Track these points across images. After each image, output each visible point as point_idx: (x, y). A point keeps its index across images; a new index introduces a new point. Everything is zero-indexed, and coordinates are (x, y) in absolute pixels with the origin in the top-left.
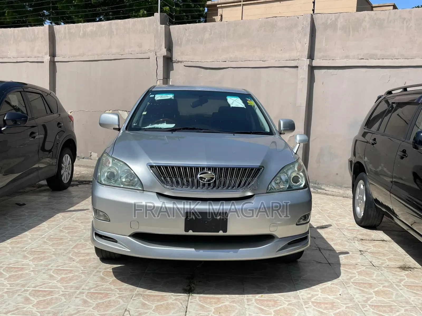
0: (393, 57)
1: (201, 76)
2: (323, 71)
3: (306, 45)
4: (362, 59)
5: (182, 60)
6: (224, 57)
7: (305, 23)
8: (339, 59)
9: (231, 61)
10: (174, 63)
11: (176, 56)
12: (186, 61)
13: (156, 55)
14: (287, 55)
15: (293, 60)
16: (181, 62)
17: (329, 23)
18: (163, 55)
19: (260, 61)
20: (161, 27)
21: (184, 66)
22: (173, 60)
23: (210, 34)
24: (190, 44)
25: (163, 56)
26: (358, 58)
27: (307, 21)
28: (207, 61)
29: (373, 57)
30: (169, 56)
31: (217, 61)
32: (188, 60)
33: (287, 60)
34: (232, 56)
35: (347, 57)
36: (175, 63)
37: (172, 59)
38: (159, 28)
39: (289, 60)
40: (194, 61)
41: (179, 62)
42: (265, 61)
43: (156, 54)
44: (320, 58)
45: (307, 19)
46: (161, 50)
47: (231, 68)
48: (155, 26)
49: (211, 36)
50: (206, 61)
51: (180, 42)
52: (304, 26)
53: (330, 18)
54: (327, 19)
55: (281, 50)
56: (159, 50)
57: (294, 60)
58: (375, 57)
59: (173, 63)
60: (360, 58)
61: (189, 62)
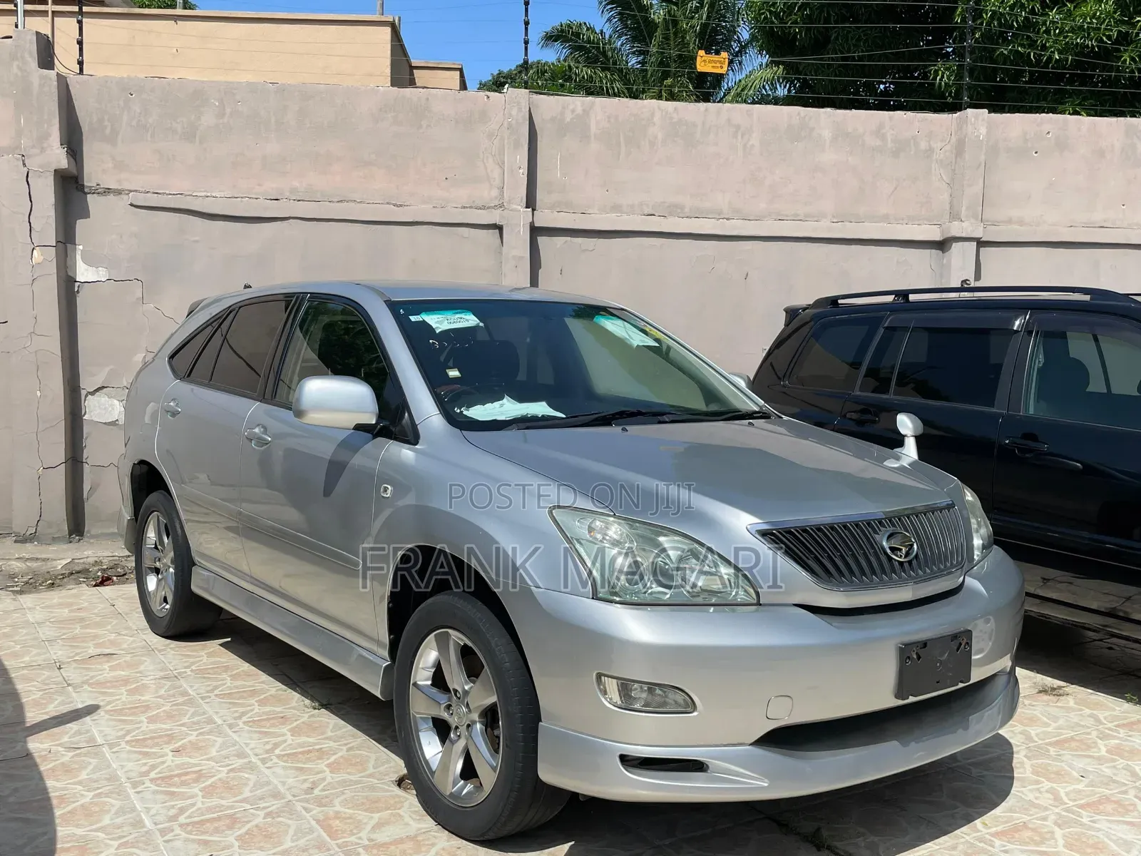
0: (719, 215)
1: (197, 238)
2: (560, 241)
3: (521, 171)
4: (651, 215)
5: (120, 188)
6: (271, 185)
7: (514, 112)
8: (598, 212)
9: (294, 200)
10: (89, 193)
11: (95, 171)
12: (136, 191)
13: (24, 165)
14: (462, 194)
15: (481, 209)
16: (118, 192)
17: (568, 120)
18: (55, 166)
19: (388, 203)
20: (42, 77)
21: (131, 205)
22: (85, 184)
23: (221, 115)
24: (149, 139)
25: (55, 170)
26: (641, 213)
27: (520, 110)
28: (214, 195)
29: (674, 210)
30: (74, 171)
31: (250, 198)
32: (142, 187)
33: (464, 207)
34: (296, 184)
35: (616, 208)
36: (95, 195)
37: (79, 180)
38: (36, 81)
39: (471, 207)
40: (167, 192)
41: (108, 191)
42: (401, 206)
43: (23, 161)
44: (552, 208)
45: (519, 103)
46: (43, 150)
47: (299, 221)
48: (15, 70)
49: (221, 121)
50: (209, 194)
51: (108, 131)
52: (514, 122)
53: (571, 107)
54: (564, 108)
55: (446, 179)
56: (36, 151)
57: (483, 208)
58: (679, 211)
59: (86, 194)
60: (646, 212)
61: (149, 195)
